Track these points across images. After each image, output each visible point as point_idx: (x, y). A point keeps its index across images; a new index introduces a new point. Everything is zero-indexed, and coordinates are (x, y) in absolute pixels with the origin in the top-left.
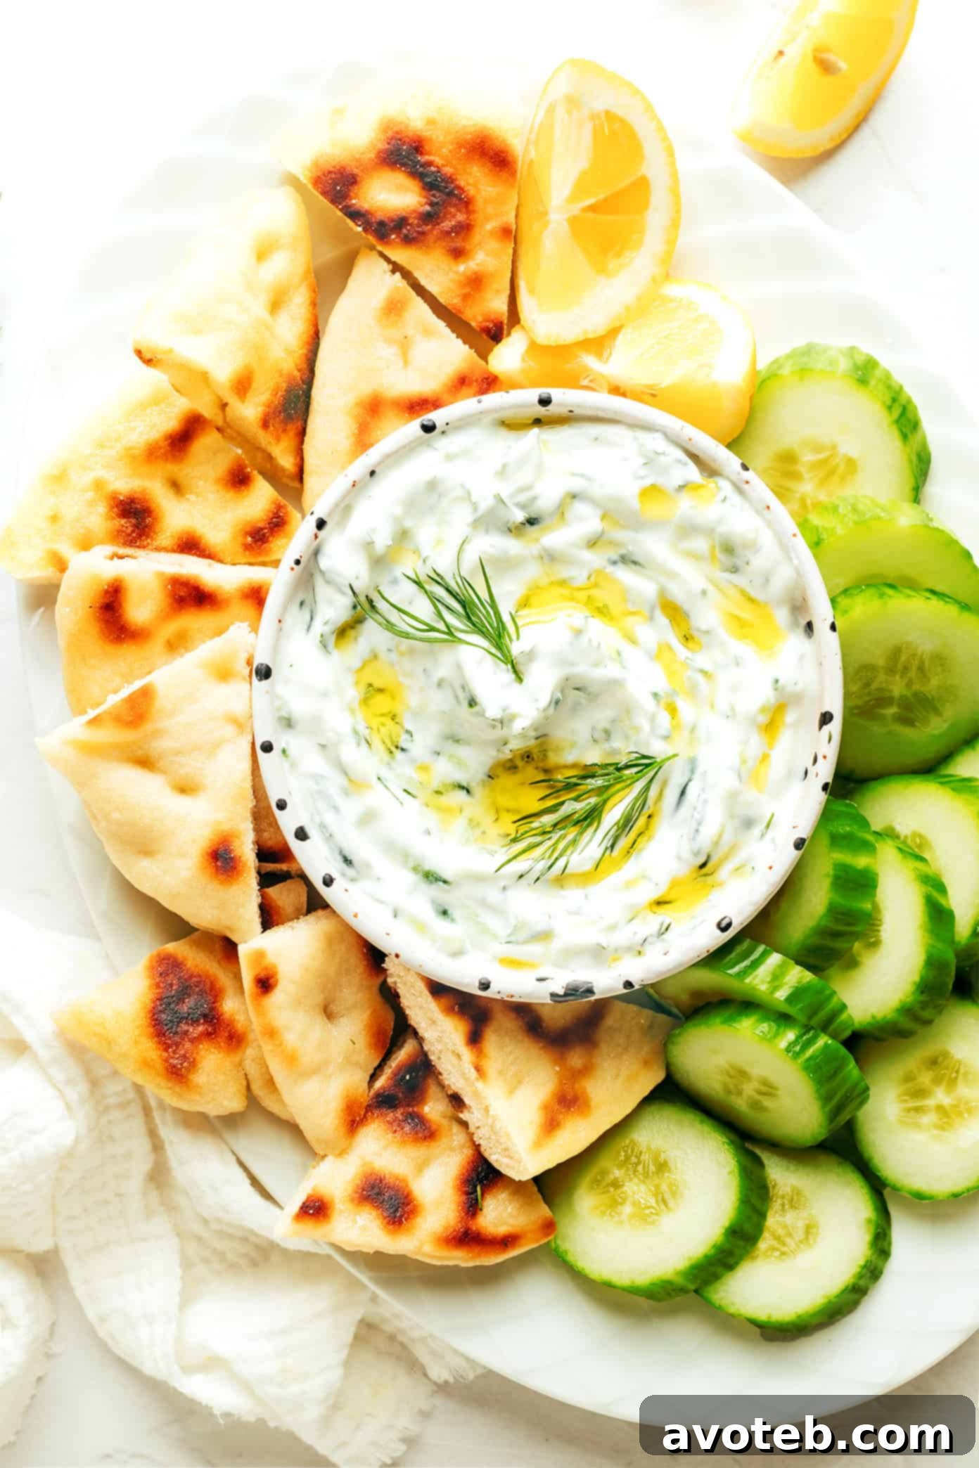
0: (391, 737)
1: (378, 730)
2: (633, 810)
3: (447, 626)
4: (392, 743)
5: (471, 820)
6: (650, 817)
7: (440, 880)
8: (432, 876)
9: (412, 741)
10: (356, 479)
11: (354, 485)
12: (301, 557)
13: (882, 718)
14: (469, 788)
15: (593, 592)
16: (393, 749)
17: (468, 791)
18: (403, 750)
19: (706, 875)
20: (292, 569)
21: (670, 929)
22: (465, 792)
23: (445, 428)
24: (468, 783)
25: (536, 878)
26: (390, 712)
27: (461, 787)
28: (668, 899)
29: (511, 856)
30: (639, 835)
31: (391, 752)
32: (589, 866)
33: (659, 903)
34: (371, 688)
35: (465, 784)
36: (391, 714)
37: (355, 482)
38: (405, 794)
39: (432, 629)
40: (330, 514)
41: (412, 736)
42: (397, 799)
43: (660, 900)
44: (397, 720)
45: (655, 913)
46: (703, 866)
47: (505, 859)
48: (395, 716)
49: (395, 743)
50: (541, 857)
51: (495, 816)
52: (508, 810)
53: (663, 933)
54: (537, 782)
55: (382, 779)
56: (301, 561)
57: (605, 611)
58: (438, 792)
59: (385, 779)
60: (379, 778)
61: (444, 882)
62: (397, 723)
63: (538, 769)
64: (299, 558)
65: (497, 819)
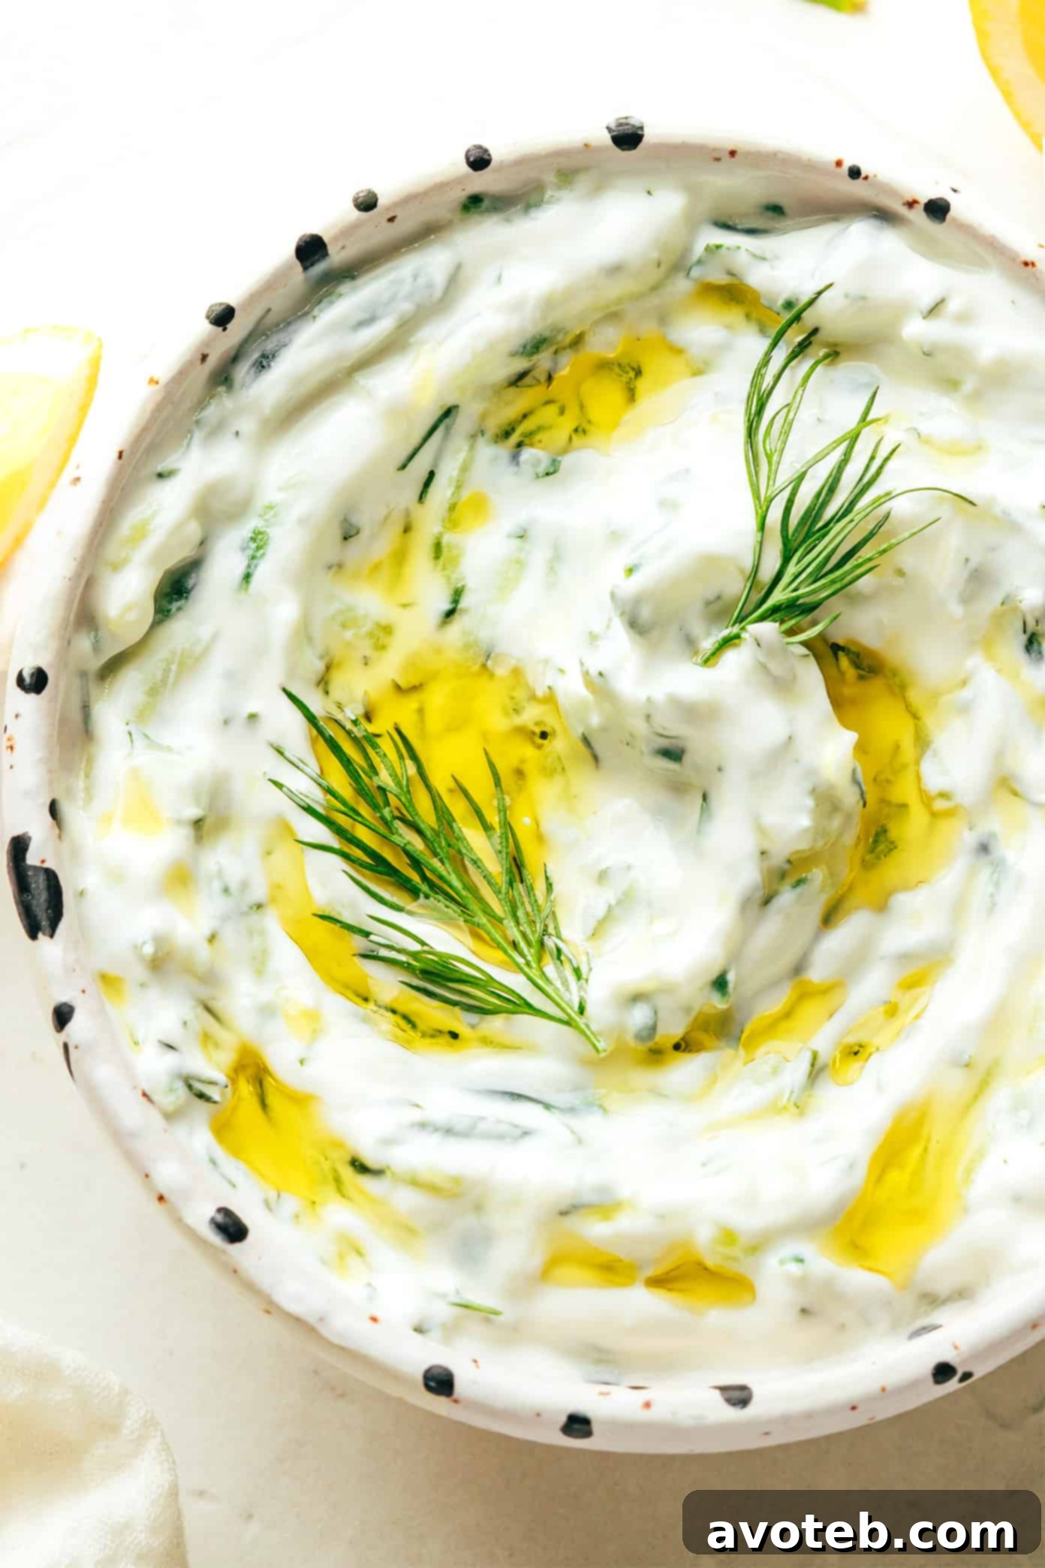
0: (540, 429)
1: (548, 402)
4: (530, 434)
5: (386, 629)
6: (455, 1032)
7: (250, 566)
8: (258, 547)
9: (538, 476)
10: (1040, 266)
11: (1025, 266)
12: (867, 178)
14: (456, 616)
15: (917, 813)
17: (450, 614)
18: (516, 457)
19: (338, 1181)
20: (839, 164)
21: (203, 1104)
22: (447, 606)
24: (466, 611)
25: (281, 780)
26: (589, 421)
27: (456, 597)
28: (273, 1099)
31: (507, 434)
33: (258, 1076)
34: (632, 374)
35: (463, 604)
36: (585, 425)
38: (425, 475)
40: (962, 225)
41: (548, 474)
42: (412, 457)
43: (266, 1080)
44: (575, 438)
46: (360, 1167)
47: (314, 708)
48: (584, 432)
49: (527, 441)
50: (329, 791)
51: (403, 684)
52: (421, 711)
53: (190, 1087)
54: (492, 765)
55: (447, 421)
56: (860, 181)
57: (882, 847)
58: (438, 549)
59: (448, 430)
60: (448, 413)
61: (247, 577)
62: (570, 439)
63: (523, 761)
64: (863, 174)
65: (398, 688)
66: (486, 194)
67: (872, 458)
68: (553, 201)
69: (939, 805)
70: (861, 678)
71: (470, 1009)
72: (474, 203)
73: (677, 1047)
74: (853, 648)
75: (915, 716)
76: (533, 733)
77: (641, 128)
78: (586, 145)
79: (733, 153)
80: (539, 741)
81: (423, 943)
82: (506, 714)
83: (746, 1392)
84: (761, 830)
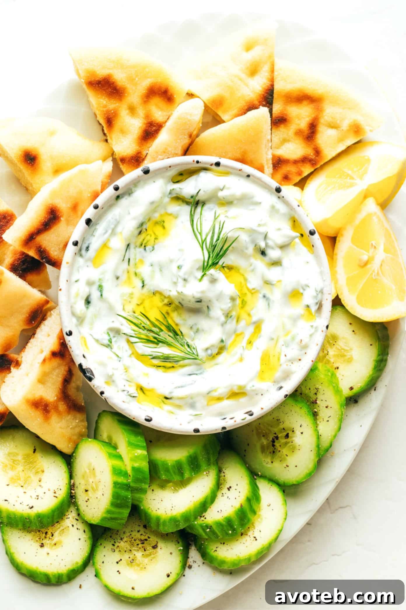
0: (148, 241)
1: (147, 235)
2: (173, 358)
3: (206, 239)
4: (146, 243)
5: (132, 294)
6: (173, 367)
7: (101, 293)
8: (101, 288)
9: (151, 252)
10: (243, 170)
11: (240, 170)
12: (200, 162)
13: (259, 439)
14: (144, 286)
15: (249, 294)
16: (143, 245)
17: (143, 286)
18: (145, 249)
19: (163, 402)
20: (194, 161)
21: (134, 398)
22: (142, 285)
23: (281, 197)
24: (146, 284)
26: (157, 236)
27: (143, 282)
28: (145, 392)
29: (127, 318)
30: (164, 367)
31: (141, 245)
32: (140, 352)
33: (141, 389)
34: (163, 223)
35: (145, 283)
36: (156, 237)
37: (241, 170)
38: (128, 260)
39: (200, 234)
40: (224, 166)
41: (153, 250)
42: (124, 257)
43: (143, 389)
44: (155, 241)
45: (137, 389)
46: (166, 398)
47: (124, 316)
48: (157, 239)
49: (146, 245)
50: (134, 331)
51: (139, 303)
52: (144, 307)
53: (131, 396)
54: (162, 313)
55: (129, 247)
56: (199, 164)
57: (244, 303)
58: (136, 274)
59: (129, 248)
60: (128, 245)
61: (101, 295)
62: (154, 241)
63: (167, 310)
64: (200, 161)
65: (138, 305)
66: (120, 195)
67: (220, 226)
68: (135, 191)
69: (253, 291)
70: (230, 271)
71: (175, 362)
72: (118, 197)
73: (217, 354)
74: (227, 266)
75: (243, 275)
76: (168, 304)
77: (149, 168)
78: (138, 176)
79: (170, 167)
80: (169, 305)
81: (163, 353)
82: (161, 302)
83: (251, 412)
84: (222, 310)
